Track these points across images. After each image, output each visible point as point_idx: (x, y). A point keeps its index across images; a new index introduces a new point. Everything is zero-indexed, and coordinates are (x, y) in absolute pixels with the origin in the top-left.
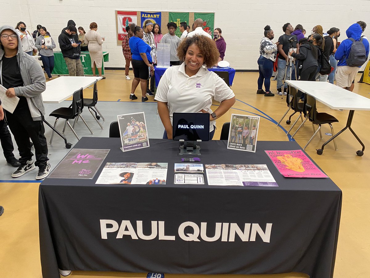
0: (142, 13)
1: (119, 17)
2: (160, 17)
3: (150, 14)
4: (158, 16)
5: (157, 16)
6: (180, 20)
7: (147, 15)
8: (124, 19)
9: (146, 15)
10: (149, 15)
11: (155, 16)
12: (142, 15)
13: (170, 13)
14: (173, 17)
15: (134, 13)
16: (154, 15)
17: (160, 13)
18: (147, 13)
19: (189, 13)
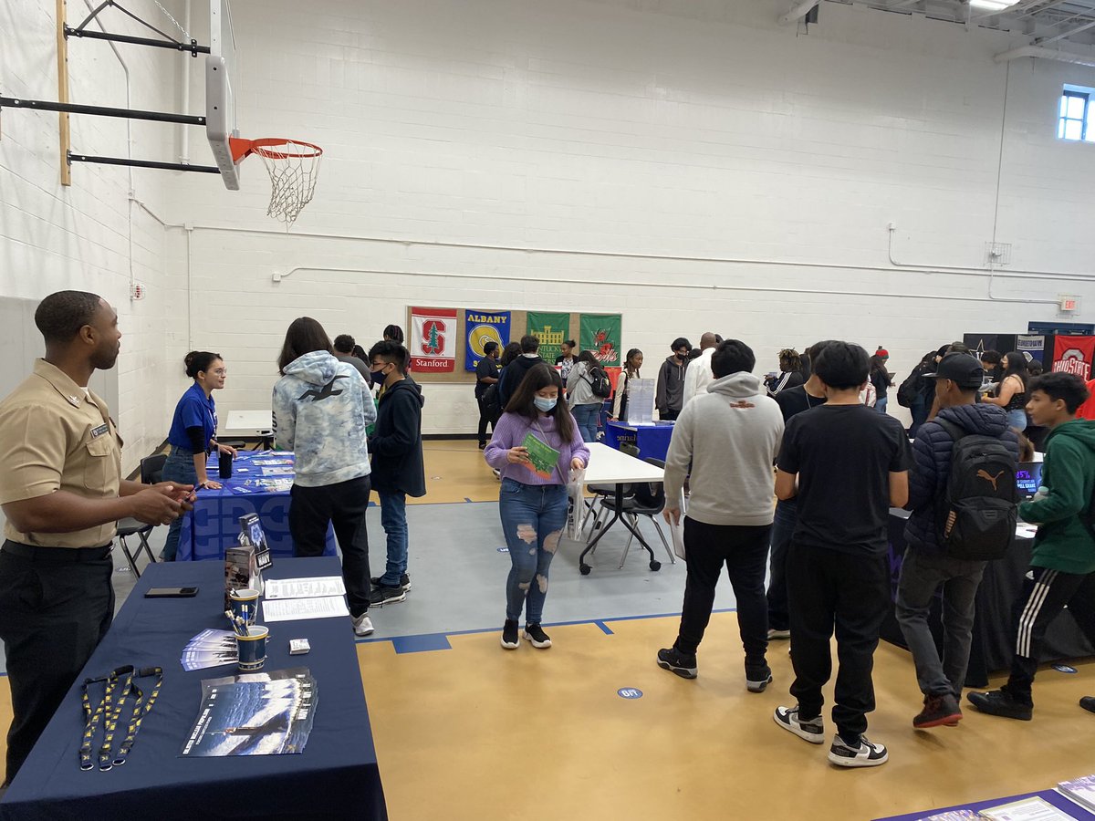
0: (469, 312)
1: (415, 321)
2: (508, 321)
3: (487, 314)
4: (504, 319)
5: (501, 320)
6: (550, 327)
7: (479, 318)
8: (427, 326)
9: (477, 317)
10: (483, 318)
11: (497, 319)
12: (467, 317)
13: (530, 315)
14: (535, 321)
15: (451, 313)
16: (495, 317)
17: (507, 314)
18: (480, 313)
19: (569, 314)
